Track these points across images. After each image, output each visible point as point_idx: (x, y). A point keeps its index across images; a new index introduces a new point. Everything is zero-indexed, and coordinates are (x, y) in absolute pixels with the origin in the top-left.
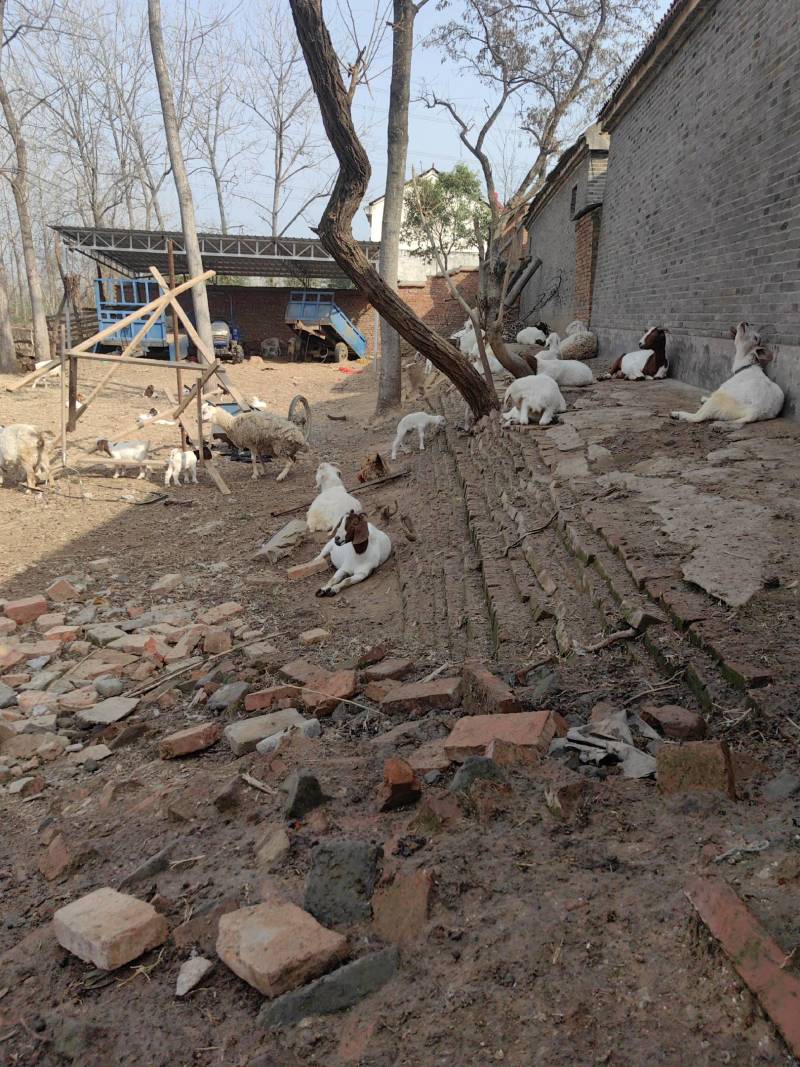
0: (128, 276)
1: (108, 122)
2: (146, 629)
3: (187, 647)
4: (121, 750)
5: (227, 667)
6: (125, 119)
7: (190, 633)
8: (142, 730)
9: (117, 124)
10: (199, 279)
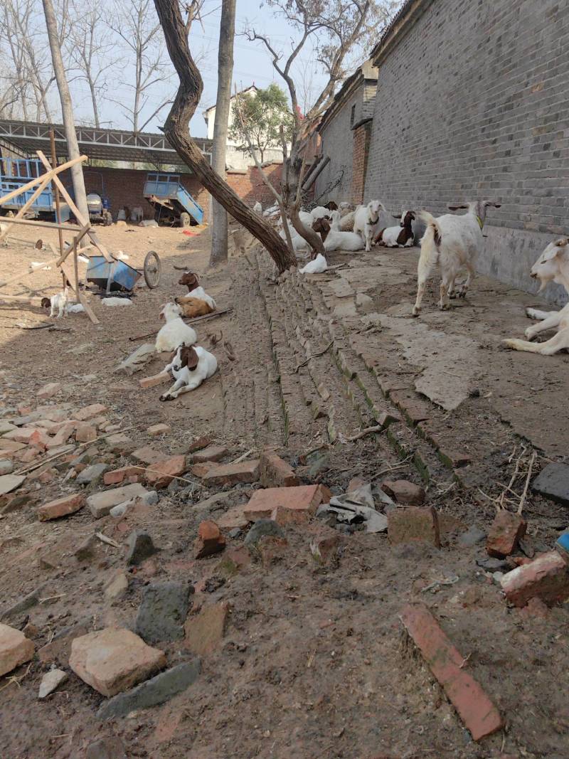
2: (33, 424)
3: (63, 437)
4: (10, 515)
5: (92, 452)
7: (66, 426)
8: (26, 499)
10: (77, 161)
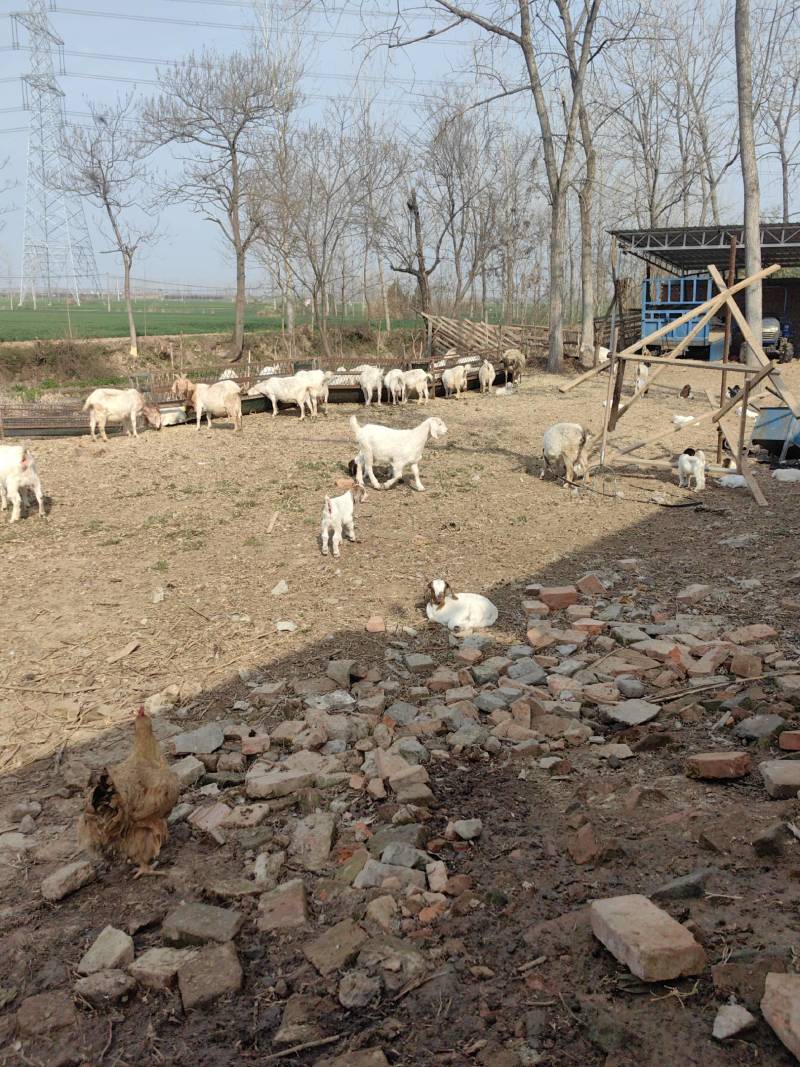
0: (677, 275)
1: (675, 120)
2: (671, 637)
3: (712, 663)
4: (642, 755)
5: (756, 694)
6: (692, 114)
7: (716, 650)
8: (665, 740)
9: (684, 121)
